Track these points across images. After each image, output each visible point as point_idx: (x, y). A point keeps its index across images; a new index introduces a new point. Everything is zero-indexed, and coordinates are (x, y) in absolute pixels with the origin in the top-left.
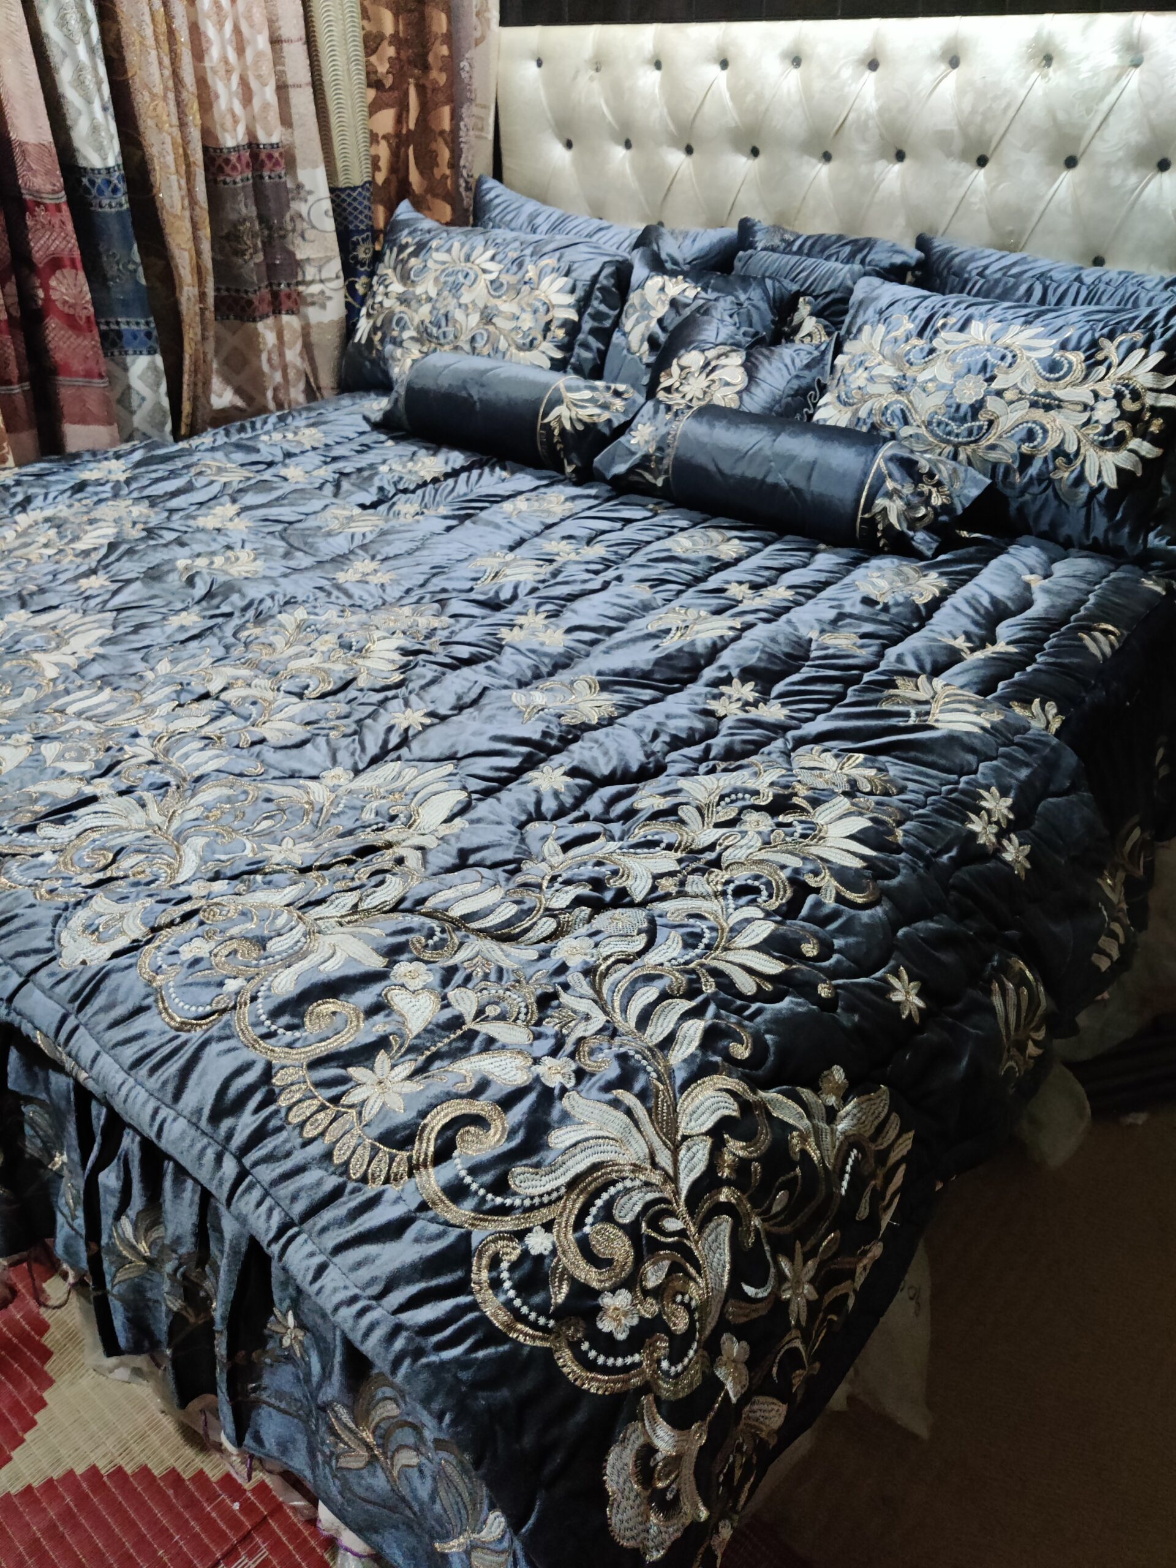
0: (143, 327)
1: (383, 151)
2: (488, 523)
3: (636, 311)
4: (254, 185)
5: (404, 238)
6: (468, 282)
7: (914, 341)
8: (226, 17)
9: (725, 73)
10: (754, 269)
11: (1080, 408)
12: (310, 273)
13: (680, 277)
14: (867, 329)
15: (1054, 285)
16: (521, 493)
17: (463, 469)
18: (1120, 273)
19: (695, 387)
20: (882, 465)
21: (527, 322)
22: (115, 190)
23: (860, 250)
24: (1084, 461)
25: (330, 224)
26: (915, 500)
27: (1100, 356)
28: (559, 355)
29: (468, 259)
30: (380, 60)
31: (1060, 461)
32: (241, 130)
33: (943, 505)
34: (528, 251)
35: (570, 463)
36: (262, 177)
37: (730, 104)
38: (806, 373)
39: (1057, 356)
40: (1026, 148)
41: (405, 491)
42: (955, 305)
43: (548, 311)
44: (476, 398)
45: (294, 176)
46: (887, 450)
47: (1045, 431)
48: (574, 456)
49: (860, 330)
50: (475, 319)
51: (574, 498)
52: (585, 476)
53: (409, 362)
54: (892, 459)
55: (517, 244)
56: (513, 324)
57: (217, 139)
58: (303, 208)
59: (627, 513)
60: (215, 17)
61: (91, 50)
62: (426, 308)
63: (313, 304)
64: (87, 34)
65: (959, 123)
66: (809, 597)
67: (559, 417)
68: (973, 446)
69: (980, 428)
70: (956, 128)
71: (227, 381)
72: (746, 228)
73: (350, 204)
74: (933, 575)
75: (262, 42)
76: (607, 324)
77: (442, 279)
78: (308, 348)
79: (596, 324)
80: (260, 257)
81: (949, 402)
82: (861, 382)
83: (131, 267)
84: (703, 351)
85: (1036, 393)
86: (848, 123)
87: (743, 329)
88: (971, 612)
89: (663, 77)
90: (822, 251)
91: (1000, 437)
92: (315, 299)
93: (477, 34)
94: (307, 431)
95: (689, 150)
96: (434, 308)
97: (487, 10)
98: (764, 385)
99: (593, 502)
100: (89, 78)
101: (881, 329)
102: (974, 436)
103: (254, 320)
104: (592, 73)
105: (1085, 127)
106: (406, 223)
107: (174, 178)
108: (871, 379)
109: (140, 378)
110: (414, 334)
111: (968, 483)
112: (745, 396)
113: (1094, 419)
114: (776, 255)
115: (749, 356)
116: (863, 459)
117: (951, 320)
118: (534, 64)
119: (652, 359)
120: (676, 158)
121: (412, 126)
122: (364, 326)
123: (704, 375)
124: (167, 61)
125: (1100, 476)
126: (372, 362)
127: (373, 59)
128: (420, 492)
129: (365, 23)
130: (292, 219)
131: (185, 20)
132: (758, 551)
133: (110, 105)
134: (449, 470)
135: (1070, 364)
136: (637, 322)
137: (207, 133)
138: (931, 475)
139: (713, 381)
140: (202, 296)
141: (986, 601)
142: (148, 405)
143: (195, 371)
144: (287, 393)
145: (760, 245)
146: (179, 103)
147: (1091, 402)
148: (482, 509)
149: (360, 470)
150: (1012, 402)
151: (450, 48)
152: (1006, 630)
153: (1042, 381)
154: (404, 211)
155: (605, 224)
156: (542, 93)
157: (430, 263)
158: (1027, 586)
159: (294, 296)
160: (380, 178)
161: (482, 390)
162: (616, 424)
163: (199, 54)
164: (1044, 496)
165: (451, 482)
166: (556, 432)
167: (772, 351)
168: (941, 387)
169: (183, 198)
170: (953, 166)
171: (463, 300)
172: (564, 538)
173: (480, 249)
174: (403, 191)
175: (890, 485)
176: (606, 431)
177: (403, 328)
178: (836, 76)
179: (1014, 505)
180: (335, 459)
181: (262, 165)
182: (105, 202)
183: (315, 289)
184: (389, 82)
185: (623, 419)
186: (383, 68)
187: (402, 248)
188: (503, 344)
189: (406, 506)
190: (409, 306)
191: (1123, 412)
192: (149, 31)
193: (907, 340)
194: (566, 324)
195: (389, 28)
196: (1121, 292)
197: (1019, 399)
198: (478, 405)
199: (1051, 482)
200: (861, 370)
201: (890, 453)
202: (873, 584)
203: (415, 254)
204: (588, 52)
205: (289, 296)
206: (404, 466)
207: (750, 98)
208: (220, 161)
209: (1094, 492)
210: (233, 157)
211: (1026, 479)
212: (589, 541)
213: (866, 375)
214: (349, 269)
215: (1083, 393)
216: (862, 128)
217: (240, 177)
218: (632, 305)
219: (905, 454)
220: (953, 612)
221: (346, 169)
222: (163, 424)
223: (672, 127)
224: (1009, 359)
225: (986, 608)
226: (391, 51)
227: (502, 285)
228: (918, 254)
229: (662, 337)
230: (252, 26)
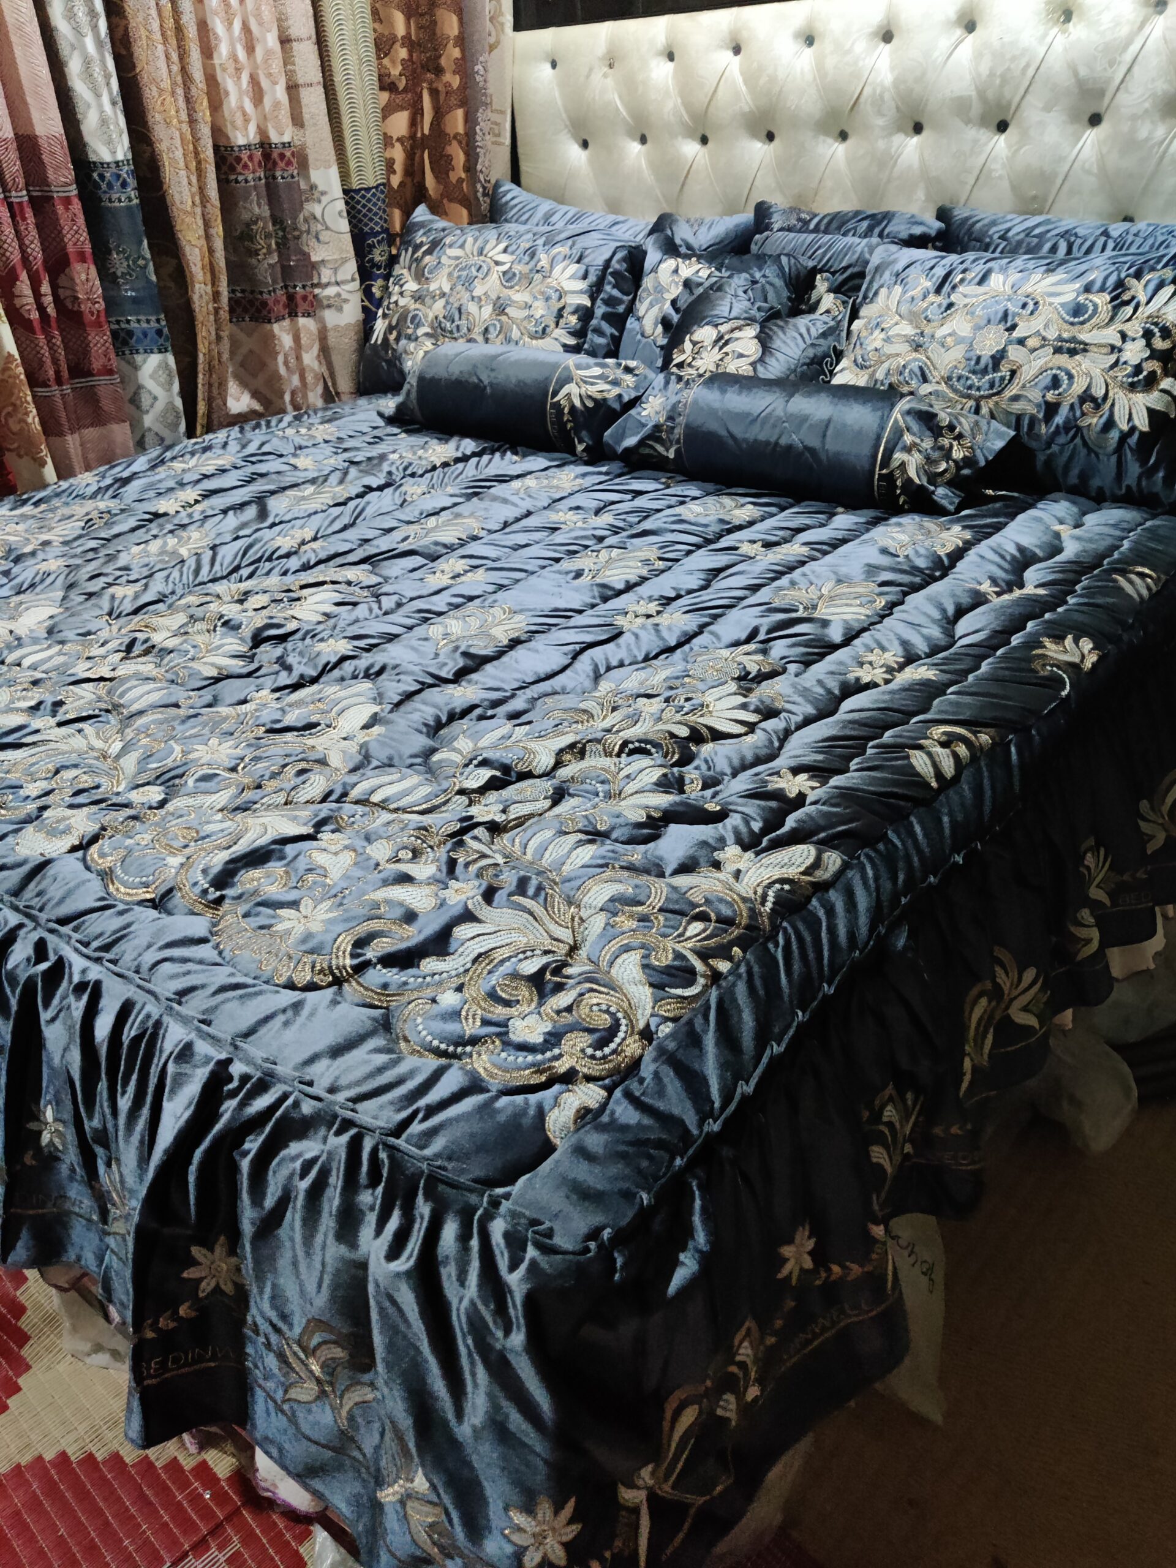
0: (154, 324)
1: (398, 153)
2: (495, 499)
3: (649, 295)
4: (267, 185)
5: (419, 237)
6: (480, 275)
7: (932, 297)
8: (235, 15)
9: (738, 57)
10: (769, 249)
11: (1108, 350)
12: (326, 275)
13: (694, 259)
14: (883, 291)
15: (1079, 241)
16: (531, 473)
17: (474, 454)
18: (1149, 225)
19: (707, 362)
20: (899, 417)
21: (540, 310)
22: (124, 185)
23: (879, 223)
24: (1113, 405)
25: (344, 225)
26: (936, 455)
27: (1126, 297)
28: (572, 341)
29: (481, 252)
30: (393, 62)
31: (1087, 406)
32: (252, 129)
33: (965, 457)
34: (540, 242)
35: (580, 442)
36: (274, 178)
37: (744, 88)
38: (821, 341)
39: (1081, 299)
40: (1048, 108)
41: (413, 475)
42: (974, 261)
43: (560, 298)
44: (486, 382)
45: (307, 177)
46: (903, 404)
47: (1071, 377)
48: (584, 434)
49: (876, 294)
50: (487, 311)
51: (584, 475)
52: (597, 455)
53: (421, 354)
54: (909, 412)
55: (530, 235)
56: (526, 313)
57: (228, 138)
58: (317, 209)
59: (637, 485)
60: (223, 14)
61: (99, 44)
62: (441, 303)
63: (329, 306)
64: (95, 28)
65: (977, 88)
66: (825, 553)
67: (568, 395)
68: (995, 398)
69: (1002, 378)
70: (974, 93)
71: (244, 384)
72: (762, 212)
73: (364, 206)
74: (957, 528)
75: (272, 40)
76: (621, 309)
77: (456, 274)
78: (325, 351)
79: (609, 310)
80: (274, 259)
81: (968, 355)
82: (878, 344)
83: (141, 262)
84: (716, 326)
85: (1060, 339)
86: (862, 99)
87: (758, 304)
88: (997, 559)
89: (675, 71)
90: (839, 228)
91: (1024, 386)
92: (332, 301)
93: (492, 40)
94: (321, 427)
95: (704, 140)
96: (447, 303)
97: (501, 14)
98: (778, 355)
99: (603, 478)
100: (97, 70)
101: (898, 289)
102: (997, 389)
103: (269, 322)
104: (606, 69)
105: (1109, 80)
106: (422, 225)
107: (183, 173)
108: (887, 340)
109: (151, 377)
110: (428, 330)
111: (991, 436)
112: (759, 367)
113: (1122, 360)
114: (792, 235)
115: (762, 328)
116: (879, 413)
117: (969, 276)
118: (548, 66)
119: (665, 342)
120: (691, 149)
121: (426, 131)
122: (380, 326)
123: (717, 348)
124: (175, 57)
125: (1130, 419)
126: (388, 362)
127: (386, 61)
128: (428, 475)
129: (377, 26)
130: (306, 220)
131: (193, 16)
132: (772, 515)
133: (119, 99)
134: (459, 455)
135: (1096, 306)
136: (651, 305)
137: (217, 131)
138: (951, 428)
139: (727, 354)
140: (216, 296)
141: (1013, 550)
142: (160, 405)
143: (211, 369)
144: (305, 396)
145: (776, 227)
146: (188, 100)
147: (1118, 343)
148: (490, 487)
149: (369, 459)
150: (1036, 350)
151: (463, 51)
152: (1032, 575)
153: (1066, 326)
154: (421, 213)
155: (621, 218)
156: (557, 94)
157: (444, 260)
158: (1057, 535)
159: (311, 298)
160: (396, 181)
161: (493, 375)
162: (626, 399)
163: (207, 52)
164: (1072, 446)
165: (460, 466)
166: (566, 410)
167: (787, 322)
168: (959, 341)
169: (193, 196)
170: (973, 133)
171: (475, 294)
172: (571, 509)
173: (493, 242)
174: (420, 195)
175: (908, 438)
176: (616, 406)
177: (417, 326)
178: (849, 51)
179: (1041, 457)
180: (345, 450)
181: (275, 164)
182: (115, 196)
183: (331, 291)
184: (402, 84)
185: (633, 395)
186: (396, 71)
187: (417, 247)
188: (515, 333)
189: (413, 488)
190: (423, 303)
191: (1153, 351)
192: (155, 25)
193: (925, 297)
194: (579, 310)
195: (400, 30)
196: (1150, 241)
197: (1043, 346)
198: (488, 390)
199: (1079, 429)
200: (877, 332)
201: (907, 407)
202: (893, 538)
203: (429, 252)
204: (601, 50)
205: (305, 298)
206: (415, 453)
207: (763, 80)
208: (230, 160)
209: (1124, 437)
210: (245, 156)
211: (1052, 429)
212: (597, 512)
213: (883, 335)
214: (366, 273)
215: (1111, 335)
216: (878, 102)
217: (252, 176)
218: (647, 289)
219: (925, 408)
220: (979, 560)
221: (360, 169)
222: (177, 425)
223: (686, 117)
224: (1031, 307)
225: (1013, 557)
226: (403, 53)
227: (514, 275)
228: (939, 225)
229: (675, 318)
230: (261, 24)
